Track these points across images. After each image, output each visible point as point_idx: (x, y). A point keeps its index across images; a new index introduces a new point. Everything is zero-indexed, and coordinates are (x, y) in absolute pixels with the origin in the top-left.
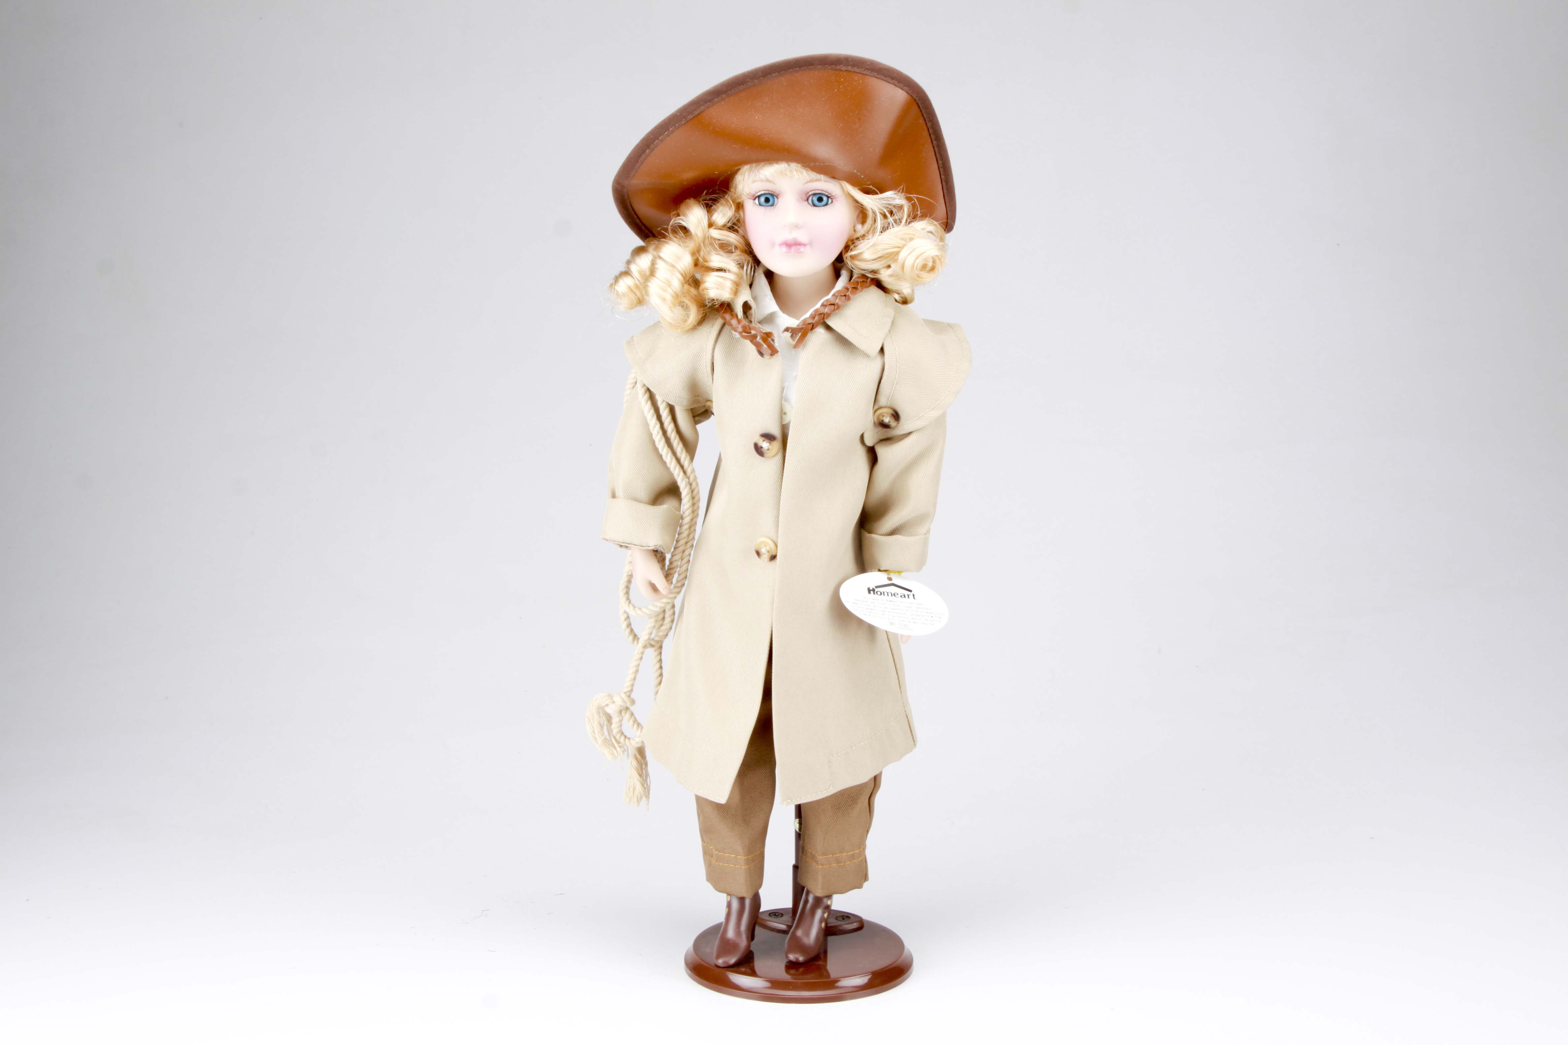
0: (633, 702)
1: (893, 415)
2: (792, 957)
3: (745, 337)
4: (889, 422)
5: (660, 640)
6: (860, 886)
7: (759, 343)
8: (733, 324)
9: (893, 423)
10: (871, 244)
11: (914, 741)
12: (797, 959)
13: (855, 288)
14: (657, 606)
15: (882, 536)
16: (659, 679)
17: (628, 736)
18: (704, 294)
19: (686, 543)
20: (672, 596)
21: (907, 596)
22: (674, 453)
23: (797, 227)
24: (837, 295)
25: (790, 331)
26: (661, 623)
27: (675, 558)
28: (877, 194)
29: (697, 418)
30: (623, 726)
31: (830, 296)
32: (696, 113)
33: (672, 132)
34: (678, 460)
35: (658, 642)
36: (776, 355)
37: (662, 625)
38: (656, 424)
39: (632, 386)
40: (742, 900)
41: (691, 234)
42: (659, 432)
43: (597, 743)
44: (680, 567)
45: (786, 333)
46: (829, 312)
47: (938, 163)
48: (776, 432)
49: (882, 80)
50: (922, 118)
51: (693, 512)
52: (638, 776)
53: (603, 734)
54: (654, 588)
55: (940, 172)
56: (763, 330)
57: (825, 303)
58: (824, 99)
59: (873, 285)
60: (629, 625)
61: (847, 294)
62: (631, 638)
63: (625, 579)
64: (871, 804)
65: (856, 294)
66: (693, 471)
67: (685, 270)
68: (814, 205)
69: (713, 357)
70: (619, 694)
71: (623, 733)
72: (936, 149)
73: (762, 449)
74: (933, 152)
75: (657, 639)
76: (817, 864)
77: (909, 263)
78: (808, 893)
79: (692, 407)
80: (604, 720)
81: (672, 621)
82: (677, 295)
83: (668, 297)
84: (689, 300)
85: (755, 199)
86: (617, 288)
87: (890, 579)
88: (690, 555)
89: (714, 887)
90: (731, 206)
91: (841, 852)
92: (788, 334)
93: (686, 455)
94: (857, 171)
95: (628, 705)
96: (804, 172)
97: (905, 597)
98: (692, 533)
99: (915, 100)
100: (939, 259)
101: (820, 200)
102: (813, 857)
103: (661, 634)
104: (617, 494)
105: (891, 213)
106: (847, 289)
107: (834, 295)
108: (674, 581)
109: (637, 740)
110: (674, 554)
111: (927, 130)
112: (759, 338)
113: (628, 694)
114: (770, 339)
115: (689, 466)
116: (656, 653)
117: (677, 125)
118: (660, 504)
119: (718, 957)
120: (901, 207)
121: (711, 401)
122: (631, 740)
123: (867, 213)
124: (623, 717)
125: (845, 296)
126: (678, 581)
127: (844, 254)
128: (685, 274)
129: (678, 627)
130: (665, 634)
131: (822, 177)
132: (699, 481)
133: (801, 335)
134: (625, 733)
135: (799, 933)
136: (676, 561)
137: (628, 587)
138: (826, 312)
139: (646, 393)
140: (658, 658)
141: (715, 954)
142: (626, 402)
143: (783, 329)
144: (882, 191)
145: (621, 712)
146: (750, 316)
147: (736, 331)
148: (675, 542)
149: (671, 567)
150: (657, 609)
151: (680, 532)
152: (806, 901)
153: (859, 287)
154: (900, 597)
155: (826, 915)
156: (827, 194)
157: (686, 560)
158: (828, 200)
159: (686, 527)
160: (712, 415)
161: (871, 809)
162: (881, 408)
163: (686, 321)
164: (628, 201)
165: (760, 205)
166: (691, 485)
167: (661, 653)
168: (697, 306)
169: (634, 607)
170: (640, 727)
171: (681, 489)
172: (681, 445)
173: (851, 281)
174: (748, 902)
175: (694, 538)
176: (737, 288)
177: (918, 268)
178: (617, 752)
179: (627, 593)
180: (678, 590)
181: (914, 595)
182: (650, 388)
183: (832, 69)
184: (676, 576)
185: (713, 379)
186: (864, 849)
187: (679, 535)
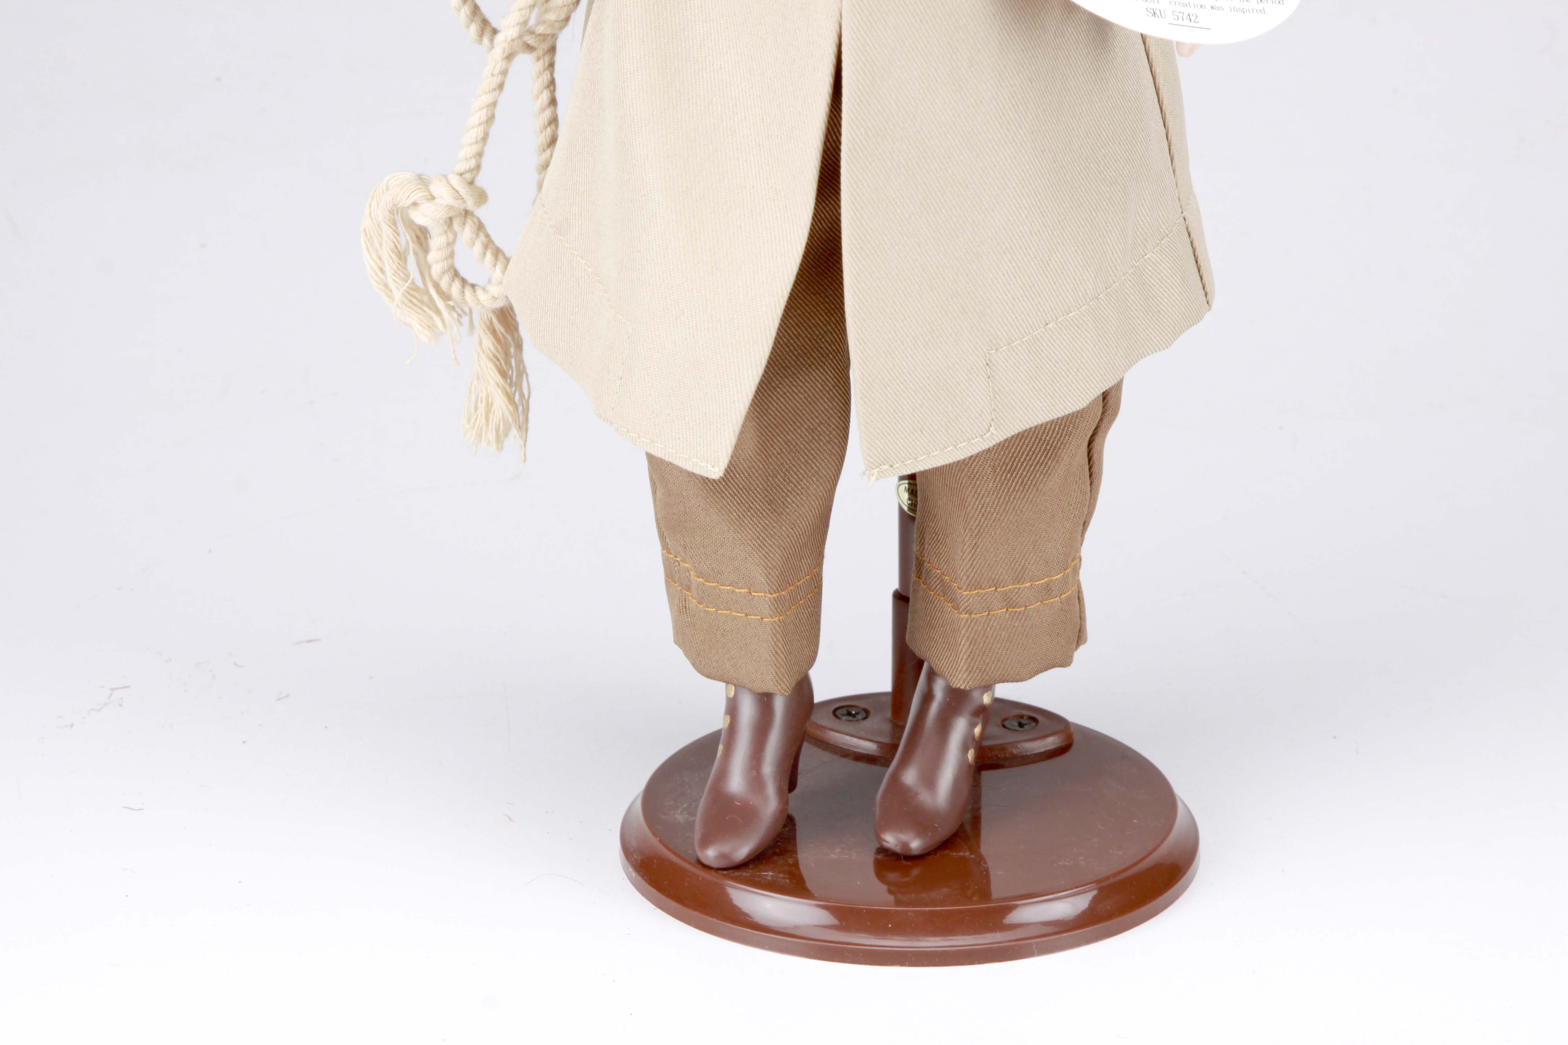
0: (482, 197)
2: (891, 840)
5: (547, 30)
6: (1065, 662)
11: (1206, 295)
12: (905, 845)
16: (549, 131)
17: (471, 280)
30: (457, 257)
35: (544, 37)
40: (765, 700)
43: (391, 298)
52: (498, 378)
53: (408, 276)
62: (474, 29)
64: (1095, 457)
70: (445, 176)
71: (456, 274)
75: (540, 29)
76: (957, 608)
78: (932, 675)
80: (406, 238)
89: (693, 665)
91: (1018, 580)
95: (470, 205)
102: (946, 590)
103: (552, 17)
109: (494, 290)
113: (468, 176)
116: (540, 65)
119: (706, 842)
122: (479, 292)
124: (455, 235)
130: (563, 17)
134: (463, 273)
135: (910, 777)
140: (546, 77)
141: (697, 835)
145: (450, 221)
152: (928, 697)
155: (977, 730)
161: (1095, 468)
167: (552, 65)
170: (501, 257)
174: (779, 705)
178: (443, 320)
186: (1076, 570)
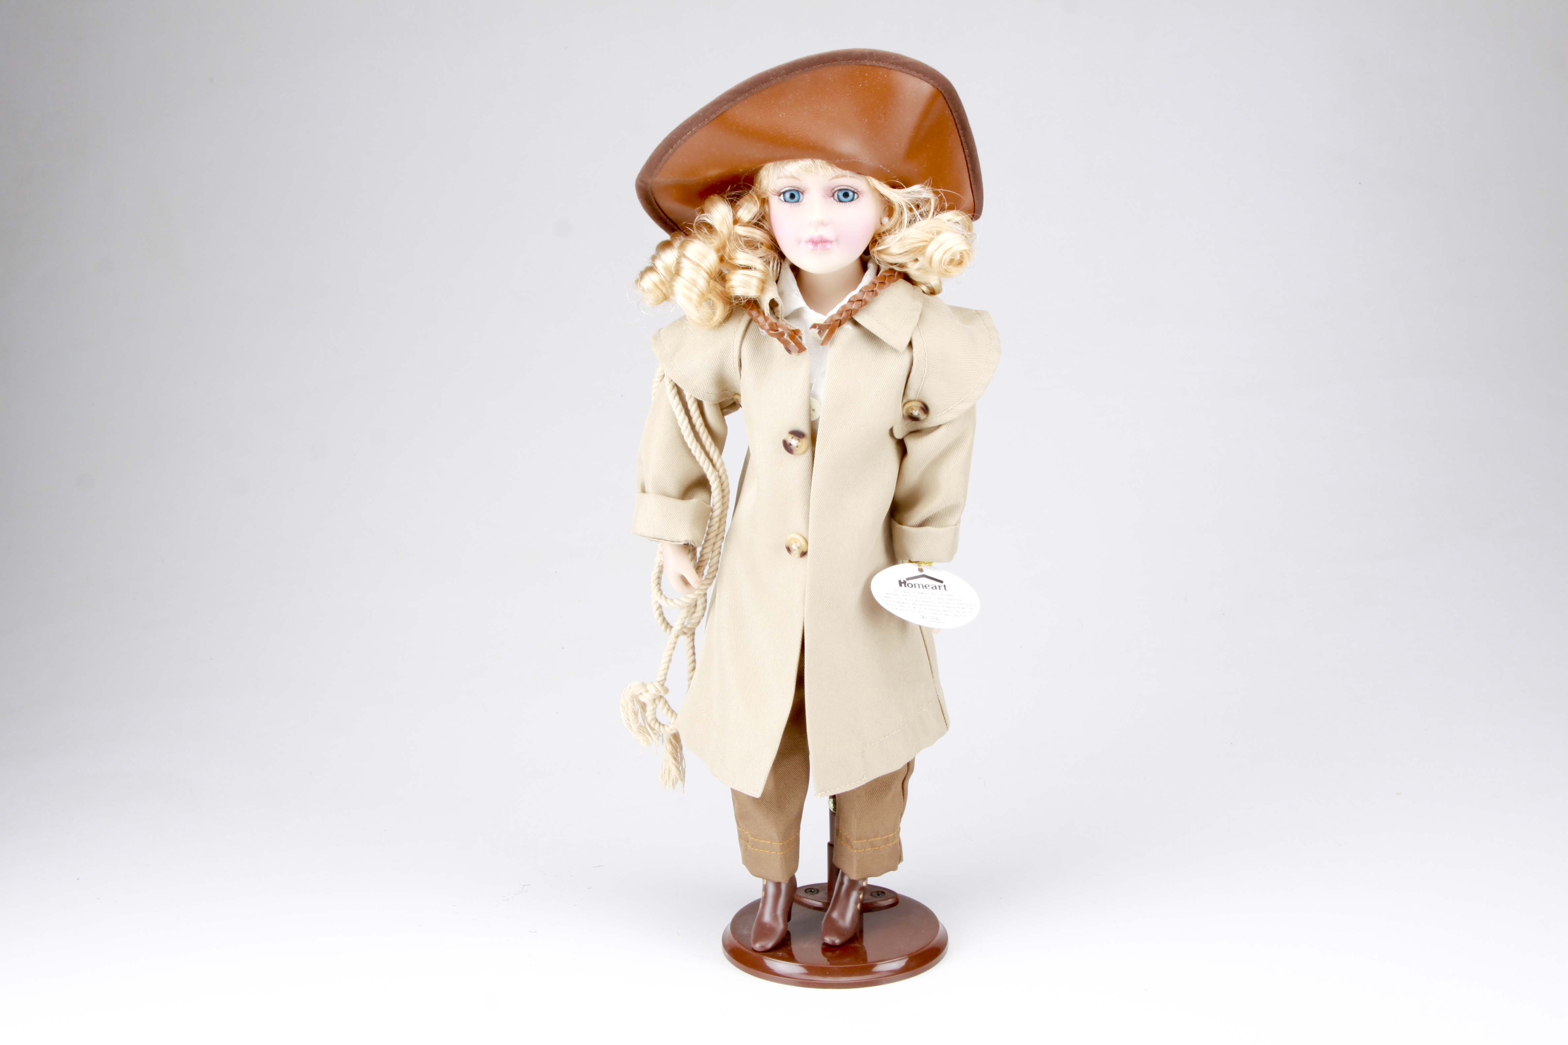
0: (667, 690)
1: (922, 408)
2: (828, 940)
3: (772, 335)
4: (919, 415)
5: (692, 627)
6: (894, 868)
7: (787, 340)
8: (760, 322)
9: (922, 416)
10: (898, 239)
11: (946, 725)
12: (834, 942)
13: (882, 283)
14: (689, 598)
15: (913, 528)
16: (692, 665)
17: (662, 723)
18: (730, 293)
19: (717, 535)
20: (703, 587)
21: (938, 588)
22: (703, 447)
23: (823, 224)
24: (864, 290)
25: (817, 327)
26: (693, 610)
27: (706, 551)
28: (903, 188)
29: (725, 410)
30: (657, 714)
31: (856, 292)
32: (720, 112)
33: (695, 132)
34: (707, 454)
35: (690, 629)
36: (804, 352)
37: (694, 612)
38: (684, 419)
39: (660, 379)
40: (778, 885)
41: (716, 230)
42: (687, 427)
43: (632, 730)
44: (711, 559)
45: (813, 330)
46: (856, 308)
47: (964, 152)
48: (805, 428)
49: (907, 73)
50: (948, 108)
51: (723, 504)
52: (673, 760)
53: (638, 722)
54: (685, 582)
55: (966, 161)
56: (790, 326)
57: (852, 299)
58: (848, 94)
59: (901, 278)
60: (661, 614)
61: (875, 289)
62: (663, 626)
63: (656, 570)
64: (905, 788)
65: (883, 289)
66: (722, 464)
67: (710, 268)
68: (840, 201)
69: (740, 353)
70: (653, 683)
71: (657, 720)
72: (962, 138)
73: (791, 446)
74: (960, 141)
75: (689, 626)
76: (852, 848)
77: (936, 258)
78: (843, 875)
79: (721, 401)
80: (638, 707)
81: (704, 609)
82: (703, 294)
83: (694, 297)
84: (715, 297)
85: (780, 195)
86: (642, 284)
87: (921, 570)
88: (720, 547)
89: (750, 872)
90: (756, 202)
91: (875, 837)
92: (816, 331)
93: (715, 449)
94: (883, 166)
95: (662, 694)
96: (830, 168)
97: (936, 588)
98: (722, 525)
99: (941, 92)
100: (967, 253)
101: (846, 195)
102: (848, 841)
103: (693, 621)
104: (647, 489)
105: (918, 207)
106: (875, 284)
107: (861, 291)
108: (705, 572)
109: (671, 726)
110: (704, 546)
111: (953, 120)
112: (786, 335)
113: (661, 682)
114: (797, 337)
115: (718, 460)
116: (689, 640)
117: (700, 125)
118: (690, 498)
119: (755, 941)
120: (927, 201)
121: (739, 395)
122: (666, 727)
123: (894, 207)
124: (657, 705)
125: (872, 291)
126: (709, 573)
127: (871, 249)
128: (711, 272)
129: (710, 617)
130: (697, 621)
131: (848, 173)
132: (728, 473)
133: (829, 332)
134: (659, 720)
135: (835, 915)
136: (707, 553)
137: (659, 578)
138: (854, 309)
139: (673, 388)
140: (691, 644)
141: (752, 938)
142: (654, 395)
143: (810, 326)
144: (908, 185)
145: (654, 700)
146: (777, 313)
147: (763, 328)
148: (705, 535)
149: (702, 559)
150: (689, 601)
151: (710, 525)
152: (841, 883)
153: (886, 281)
154: (931, 589)
155: (861, 896)
156: (853, 189)
157: (716, 552)
158: (854, 195)
159: (716, 519)
160: (740, 408)
161: (905, 793)
162: (909, 401)
163: (712, 319)
164: (652, 197)
165: (785, 201)
166: (720, 478)
167: (693, 640)
168: (724, 302)
169: (666, 598)
170: (674, 714)
171: (711, 483)
172: (710, 439)
173: (878, 276)
174: (783, 887)
175: (724, 530)
176: (763, 286)
177: (946, 263)
178: (652, 739)
179: (659, 584)
180: (709, 582)
181: (945, 586)
182: (678, 384)
183: (856, 64)
184: (707, 567)
185: (741, 375)
186: (898, 833)
187: (709, 527)
